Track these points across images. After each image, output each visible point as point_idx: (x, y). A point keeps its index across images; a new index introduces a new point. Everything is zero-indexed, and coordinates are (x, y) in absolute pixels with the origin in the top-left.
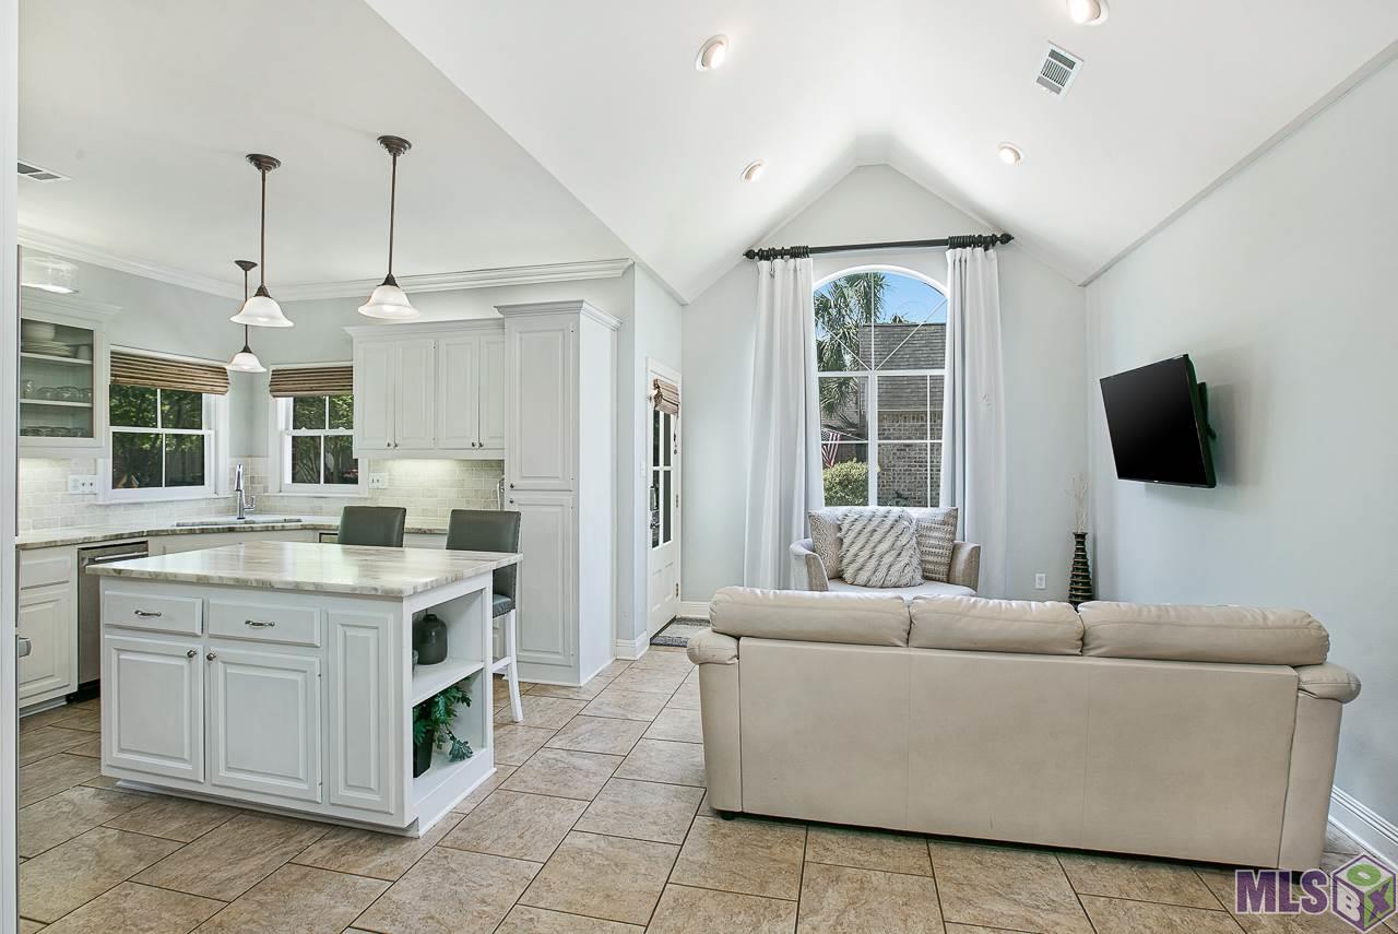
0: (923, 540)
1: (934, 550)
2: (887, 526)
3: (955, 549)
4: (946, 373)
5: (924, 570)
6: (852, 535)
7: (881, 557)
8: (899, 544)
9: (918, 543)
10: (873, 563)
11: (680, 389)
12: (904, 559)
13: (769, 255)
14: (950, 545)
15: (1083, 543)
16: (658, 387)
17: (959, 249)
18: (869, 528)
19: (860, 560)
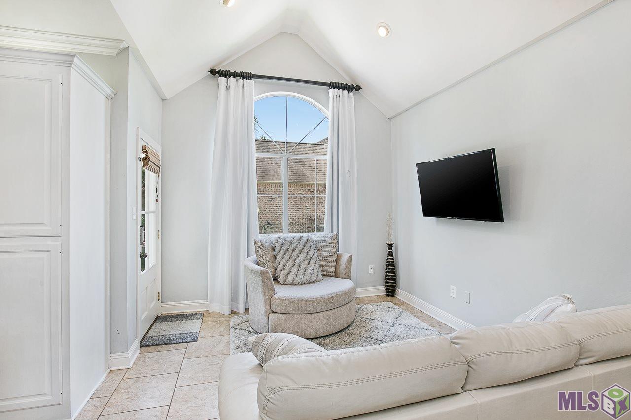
0: (320, 253)
1: (327, 259)
2: (301, 246)
3: (338, 257)
4: (328, 157)
5: (323, 271)
6: (282, 253)
7: (299, 265)
8: (308, 256)
9: (318, 255)
10: (295, 270)
11: (160, 154)
12: (312, 266)
13: (226, 74)
14: (334, 255)
15: (391, 249)
16: (146, 152)
17: (336, 89)
18: (291, 248)
19: (288, 268)
